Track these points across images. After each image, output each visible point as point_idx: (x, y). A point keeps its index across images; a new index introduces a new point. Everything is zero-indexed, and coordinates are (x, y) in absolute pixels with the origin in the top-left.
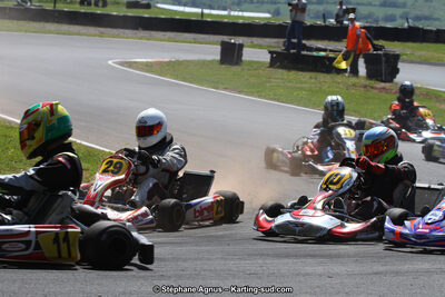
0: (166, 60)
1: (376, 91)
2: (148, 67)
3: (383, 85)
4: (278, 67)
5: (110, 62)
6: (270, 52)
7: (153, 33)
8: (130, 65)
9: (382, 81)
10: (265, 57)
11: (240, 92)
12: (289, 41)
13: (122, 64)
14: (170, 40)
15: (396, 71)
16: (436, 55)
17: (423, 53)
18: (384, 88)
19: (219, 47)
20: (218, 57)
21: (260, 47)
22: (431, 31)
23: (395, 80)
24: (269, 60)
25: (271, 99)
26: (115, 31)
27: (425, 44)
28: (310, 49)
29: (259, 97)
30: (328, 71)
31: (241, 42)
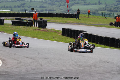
1: (41, 31)
4: (14, 25)
6: (12, 21)
9: (43, 28)
10: (11, 23)
16: (56, 20)
18: (43, 30)
21: (9, 20)
22: (55, 14)
23: (46, 28)
27: (53, 18)
28: (23, 20)
30: (28, 26)
31: (3, 18)
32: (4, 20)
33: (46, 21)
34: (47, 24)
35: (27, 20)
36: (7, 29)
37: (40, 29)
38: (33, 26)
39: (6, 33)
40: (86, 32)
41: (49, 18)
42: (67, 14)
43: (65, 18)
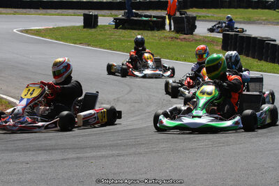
0: (51, 27)
1: (179, 40)
2: (37, 32)
3: (185, 36)
4: (120, 28)
5: (15, 30)
6: (115, 19)
7: (49, 11)
8: (27, 31)
9: (185, 34)
11: (88, 45)
13: (21, 31)
14: (58, 15)
15: (195, 27)
17: (221, 15)
18: (185, 39)
19: (82, 17)
20: (83, 24)
23: (194, 33)
25: (108, 49)
26: (24, 10)
27: (222, 9)
29: (100, 47)
30: (152, 29)
31: (96, 14)
32: (96, 17)
33: (194, 19)
34: (197, 23)
35: (150, 16)
36: (100, 37)
37: (178, 35)
38: (164, 28)
39: (93, 46)
40: (275, 41)
43: (250, 10)
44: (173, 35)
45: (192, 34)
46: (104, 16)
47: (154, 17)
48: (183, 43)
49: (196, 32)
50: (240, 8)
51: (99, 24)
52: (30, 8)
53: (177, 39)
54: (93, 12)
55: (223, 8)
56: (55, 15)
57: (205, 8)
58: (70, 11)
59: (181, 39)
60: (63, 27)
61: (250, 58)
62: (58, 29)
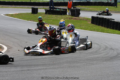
0: (18, 13)
2: (12, 15)
4: (48, 14)
5: (2, 15)
6: (45, 10)
7: (17, 6)
8: (7, 15)
9: (75, 17)
10: (44, 12)
11: (34, 21)
12: (50, 7)
13: (5, 15)
14: (21, 8)
15: (80, 14)
16: (94, 9)
17: (90, 8)
19: (31, 9)
20: (31, 12)
22: (93, 2)
23: (79, 16)
24: (45, 12)
26: (6, 6)
28: (57, 9)
30: (61, 14)
31: (37, 8)
32: (37, 9)
33: (79, 10)
34: (81, 12)
35: (60, 9)
37: (72, 17)
38: (66, 14)
40: (114, 20)
41: (87, 6)
42: (106, 2)
43: (104, 6)
44: (70, 17)
45: (78, 16)
46: (41, 9)
47: (62, 9)
48: (75, 20)
49: (80, 15)
50: (99, 5)
51: (38, 12)
52: (9, 5)
53: (72, 18)
54: (36, 7)
55: (92, 5)
56: (19, 8)
57: (84, 5)
58: (26, 6)
59: (74, 19)
60: (23, 13)
61: (103, 27)
62: (21, 14)
